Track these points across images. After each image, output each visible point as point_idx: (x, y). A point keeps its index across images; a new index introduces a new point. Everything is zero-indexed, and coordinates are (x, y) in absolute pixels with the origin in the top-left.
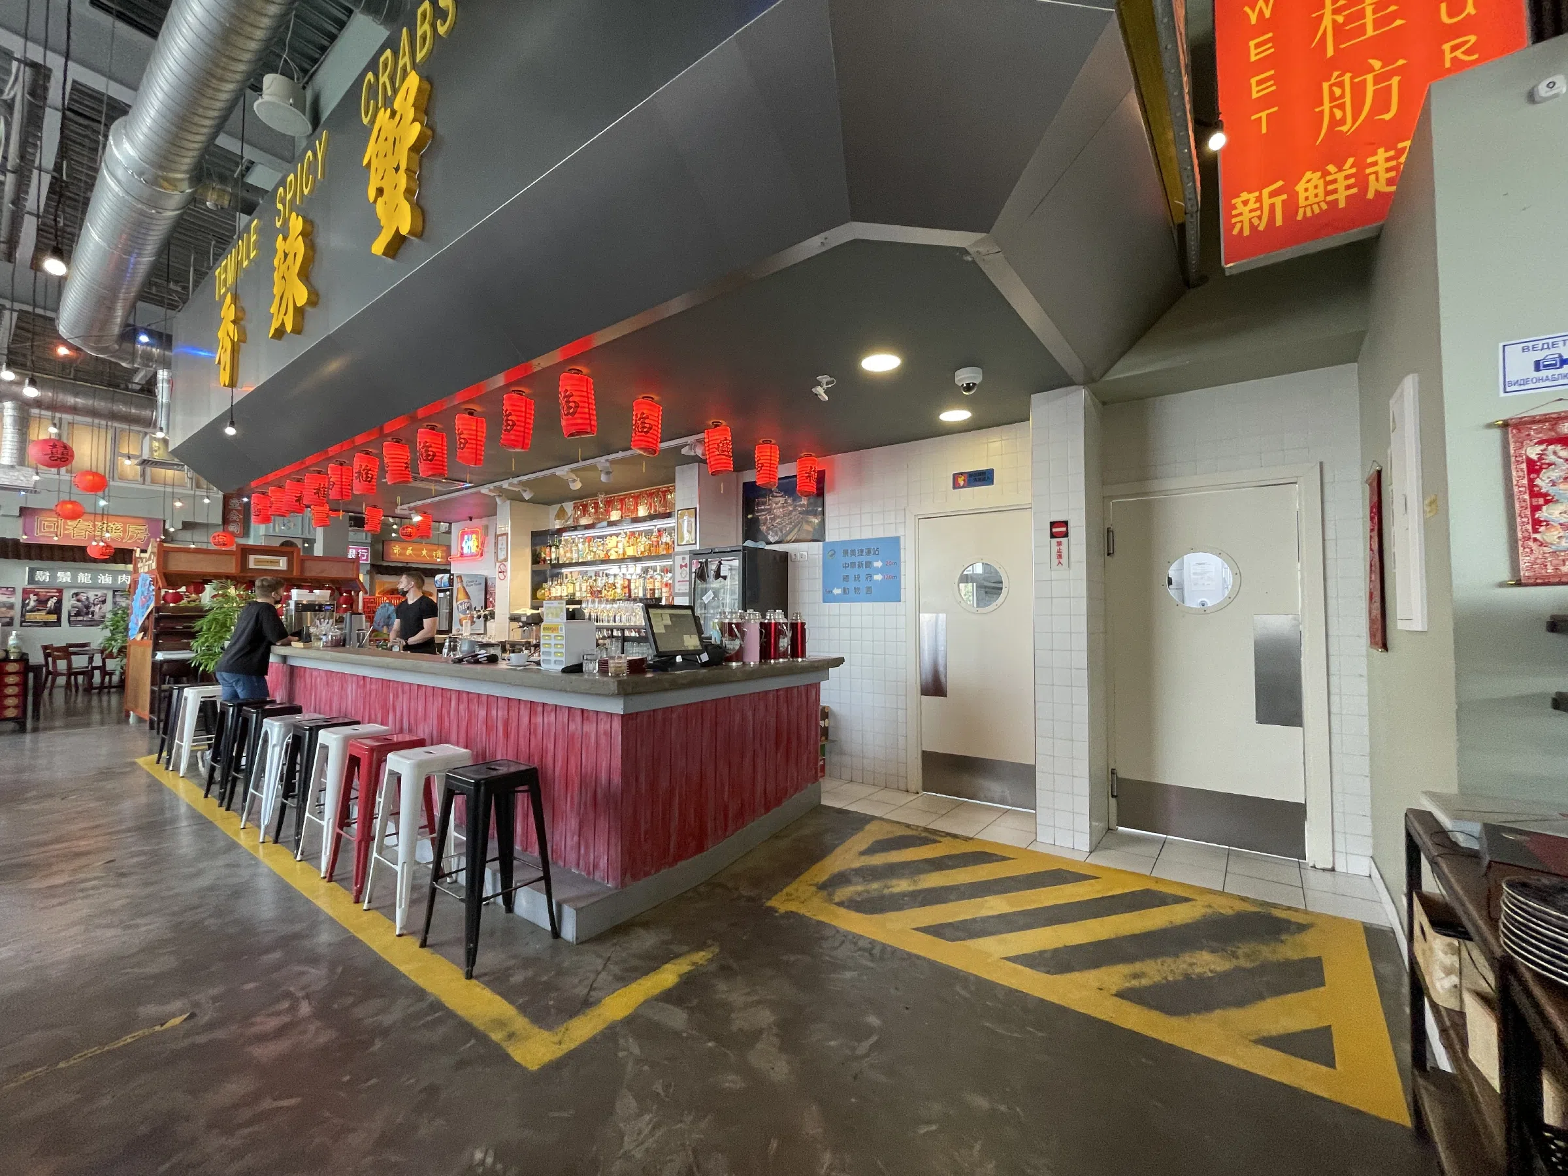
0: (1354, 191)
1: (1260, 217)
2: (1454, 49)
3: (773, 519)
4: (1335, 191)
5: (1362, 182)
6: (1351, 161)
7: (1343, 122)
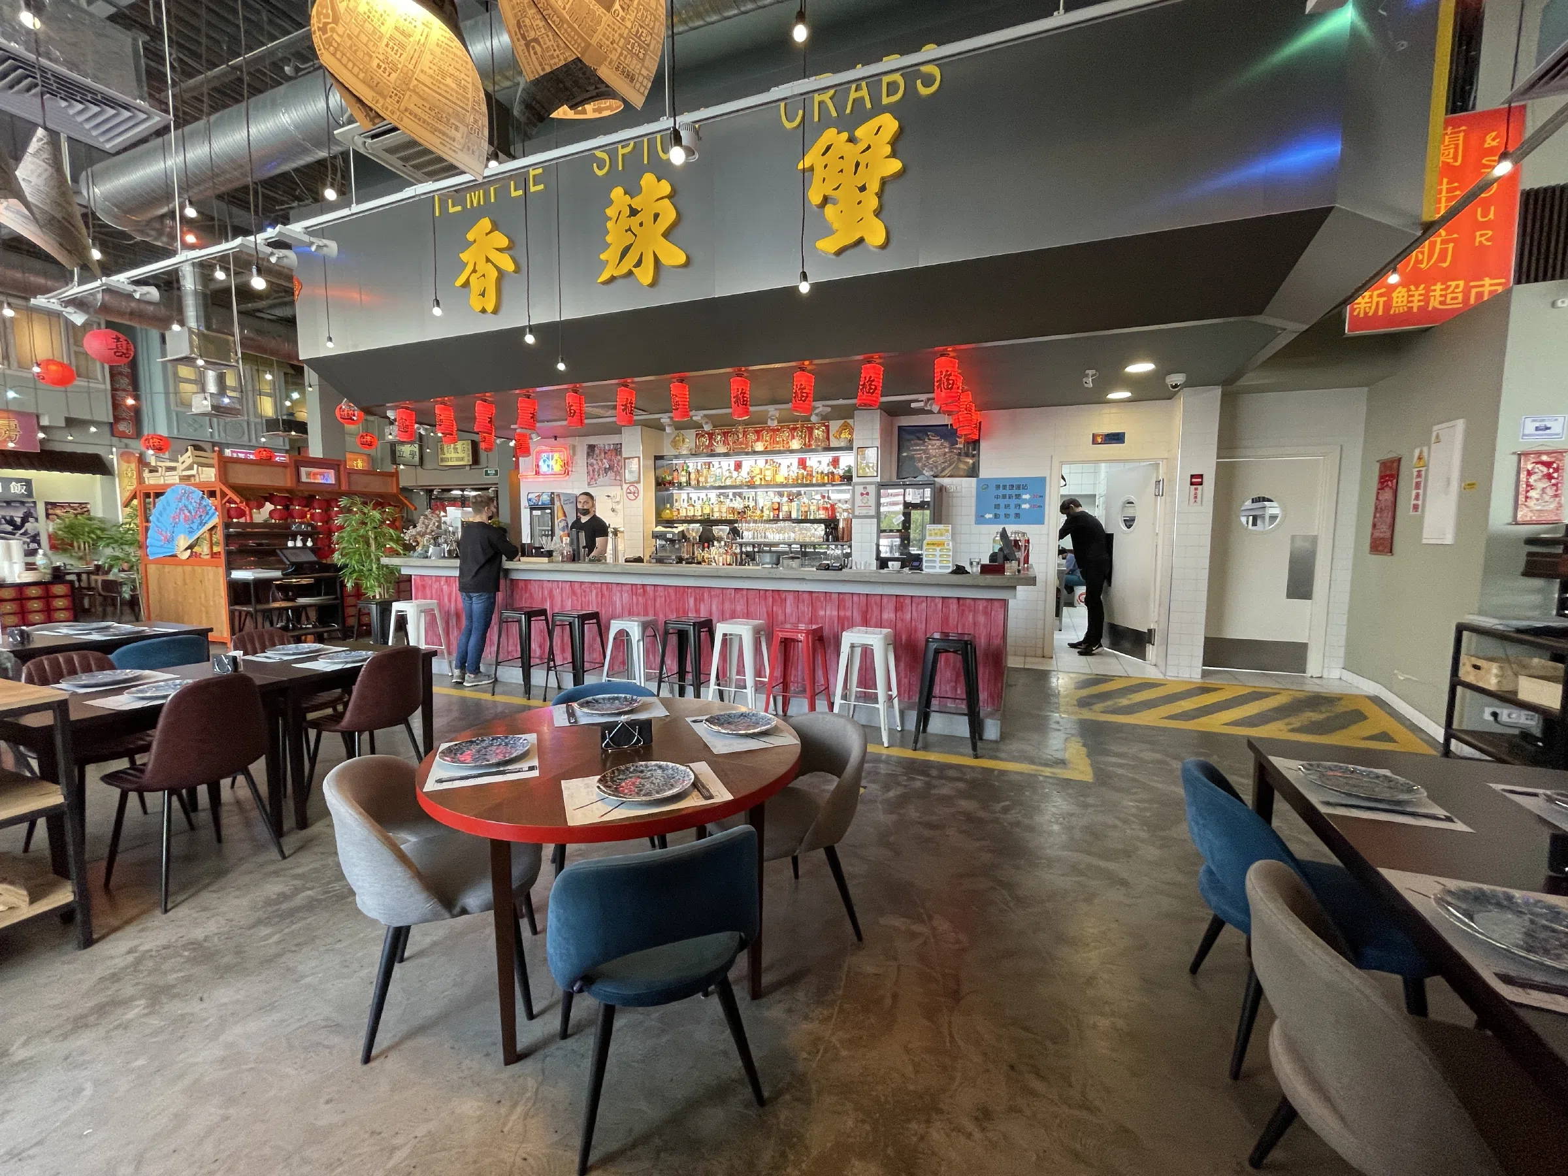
0: (1422, 304)
1: (1370, 308)
2: (1482, 236)
3: (928, 458)
4: (1412, 302)
5: (1426, 298)
6: (1422, 286)
7: (1421, 262)
